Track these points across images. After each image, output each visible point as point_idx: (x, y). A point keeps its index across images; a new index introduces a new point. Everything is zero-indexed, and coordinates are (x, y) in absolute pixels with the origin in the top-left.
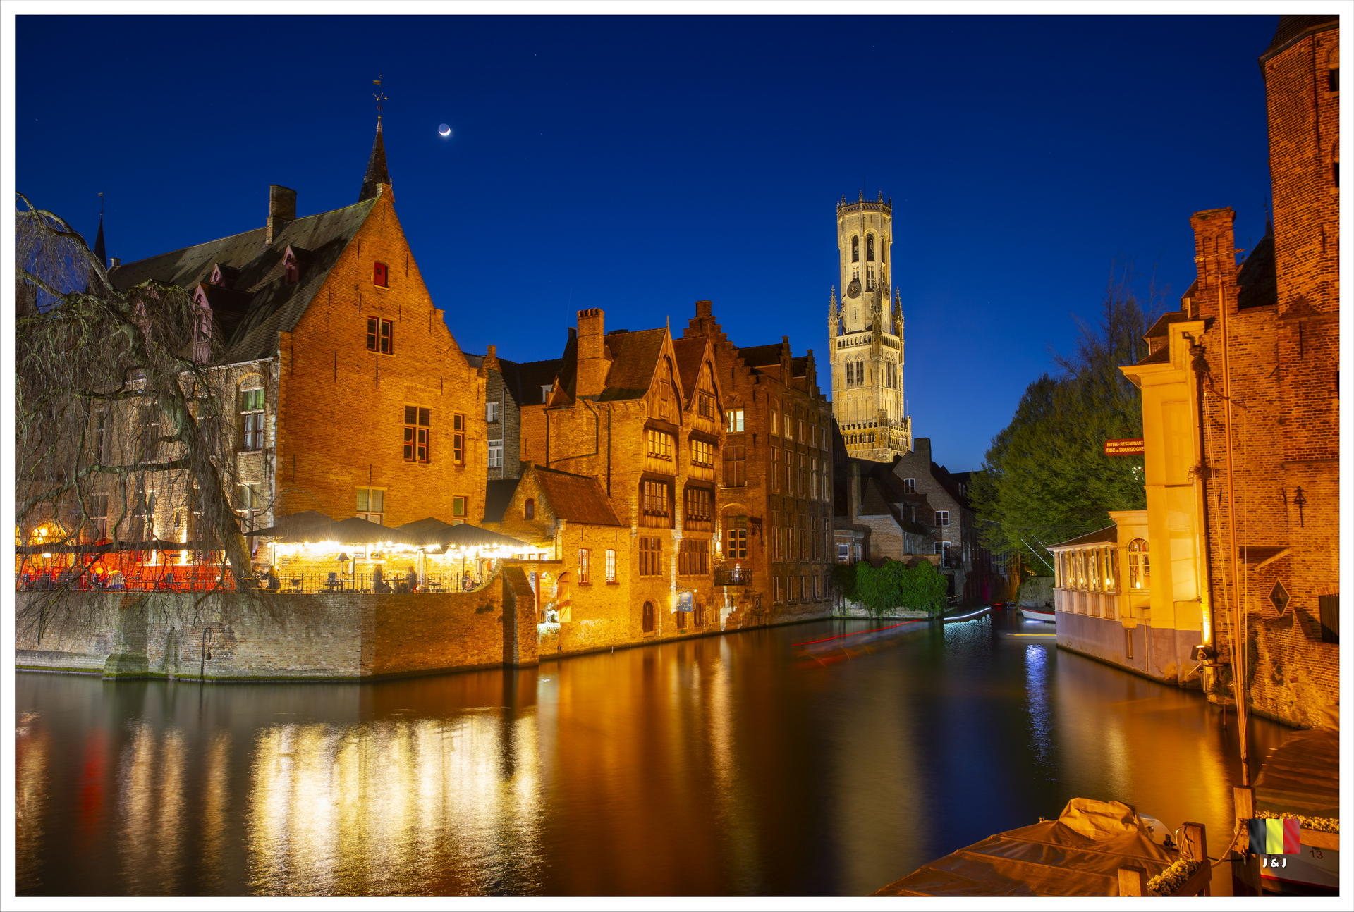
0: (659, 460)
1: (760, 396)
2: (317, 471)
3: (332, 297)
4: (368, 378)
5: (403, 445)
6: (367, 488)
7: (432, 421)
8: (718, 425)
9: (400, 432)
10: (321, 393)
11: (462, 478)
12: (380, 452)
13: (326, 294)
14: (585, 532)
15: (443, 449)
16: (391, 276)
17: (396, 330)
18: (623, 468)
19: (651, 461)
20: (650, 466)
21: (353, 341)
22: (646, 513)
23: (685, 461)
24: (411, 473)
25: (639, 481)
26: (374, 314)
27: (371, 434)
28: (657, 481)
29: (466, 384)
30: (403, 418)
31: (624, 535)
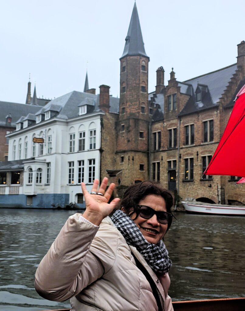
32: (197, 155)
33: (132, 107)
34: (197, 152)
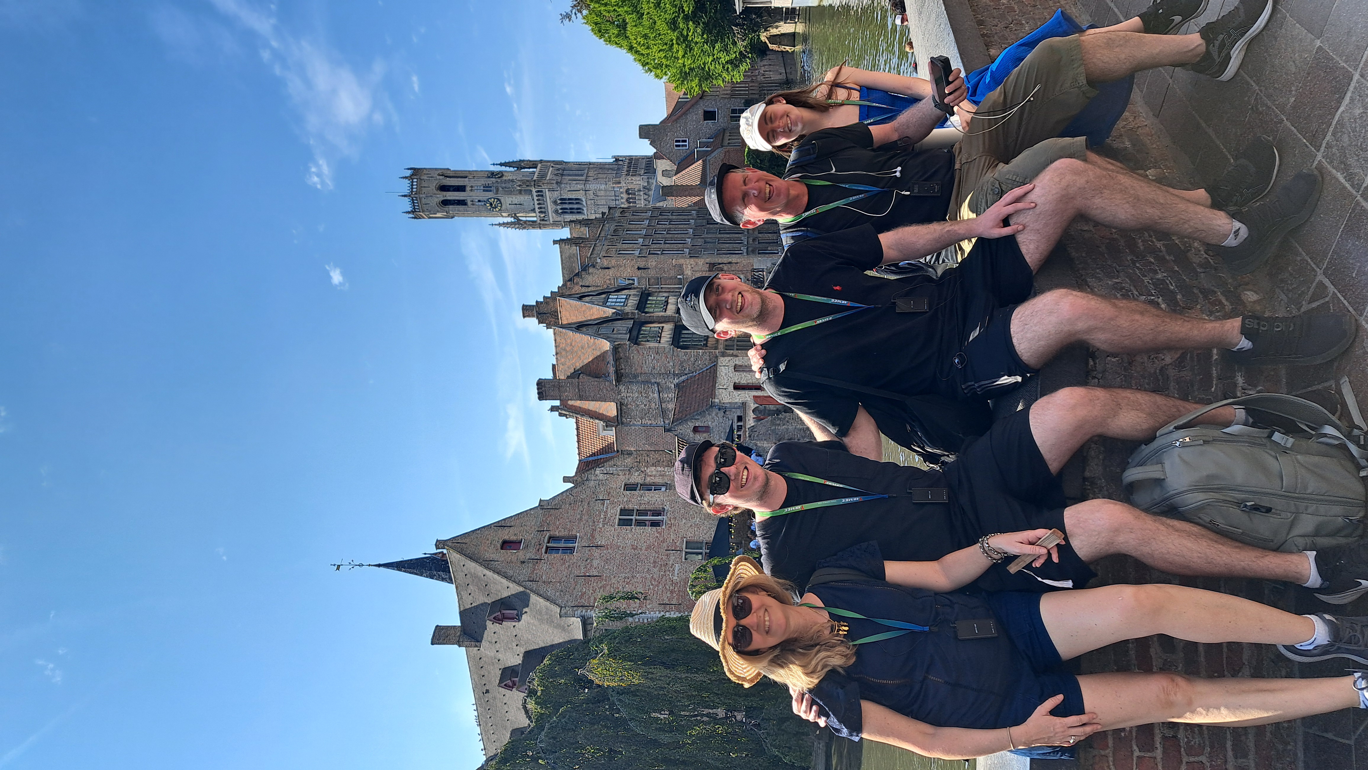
0: (662, 335)
1: (605, 264)
2: (671, 588)
3: (532, 579)
4: (596, 553)
5: (650, 528)
6: (684, 553)
7: (630, 507)
8: (632, 292)
9: (639, 529)
10: (609, 586)
12: (656, 544)
14: (721, 387)
15: (653, 499)
16: (513, 538)
17: (557, 534)
18: (668, 362)
19: (663, 340)
20: (668, 341)
21: (567, 564)
22: (706, 345)
23: (662, 316)
24: (673, 522)
25: (679, 350)
26: (544, 550)
27: (641, 550)
28: (680, 338)
29: (600, 483)
30: (629, 527)
31: (723, 361)
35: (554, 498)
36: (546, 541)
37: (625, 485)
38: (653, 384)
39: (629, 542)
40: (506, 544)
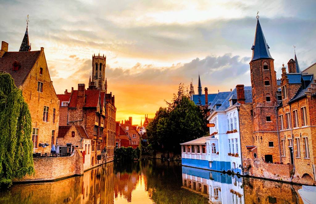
0: (97, 122)
4: (37, 98)
5: (43, 117)
6: (35, 128)
7: (49, 110)
8: (105, 114)
9: (43, 113)
11: (54, 126)
12: (38, 119)
13: (30, 75)
15: (51, 118)
16: (43, 72)
17: (43, 86)
18: (90, 124)
20: (96, 124)
21: (34, 89)
22: (94, 135)
23: (100, 122)
24: (44, 124)
25: (94, 127)
26: (39, 81)
27: (37, 113)
29: (56, 101)
30: (44, 110)
31: (90, 141)
32: (301, 136)
33: (259, 98)
34: (301, 134)
35: (53, 86)
36: (42, 82)
37: (55, 109)
38: (83, 119)
39: (39, 110)
40: (41, 69)
